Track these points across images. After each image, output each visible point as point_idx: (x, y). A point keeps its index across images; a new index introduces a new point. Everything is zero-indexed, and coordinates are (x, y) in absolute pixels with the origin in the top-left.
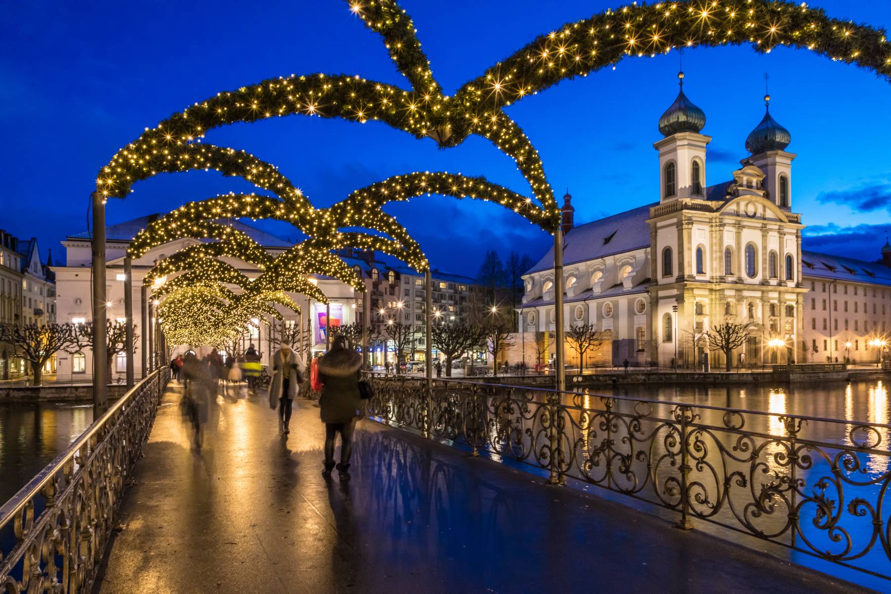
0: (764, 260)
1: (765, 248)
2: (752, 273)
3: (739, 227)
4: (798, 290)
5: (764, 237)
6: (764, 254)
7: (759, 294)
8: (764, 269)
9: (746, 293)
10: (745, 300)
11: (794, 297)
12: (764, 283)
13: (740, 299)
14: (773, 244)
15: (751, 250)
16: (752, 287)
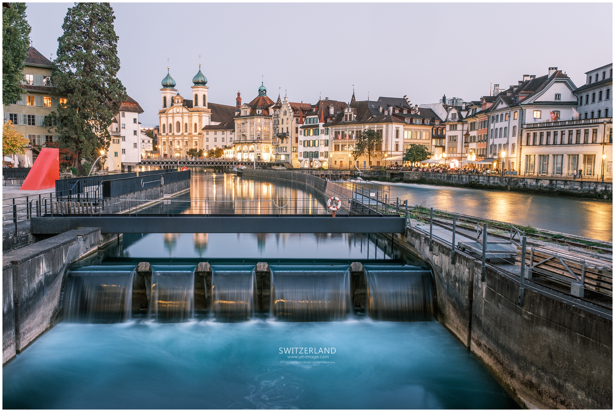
0: (183, 126)
1: (183, 122)
2: (178, 130)
3: (173, 117)
4: (199, 136)
5: (183, 118)
6: (183, 124)
7: (181, 138)
8: (183, 129)
9: (176, 138)
10: (176, 141)
11: (197, 138)
12: (182, 134)
13: (174, 140)
14: (186, 120)
15: (178, 123)
16: (179, 136)
